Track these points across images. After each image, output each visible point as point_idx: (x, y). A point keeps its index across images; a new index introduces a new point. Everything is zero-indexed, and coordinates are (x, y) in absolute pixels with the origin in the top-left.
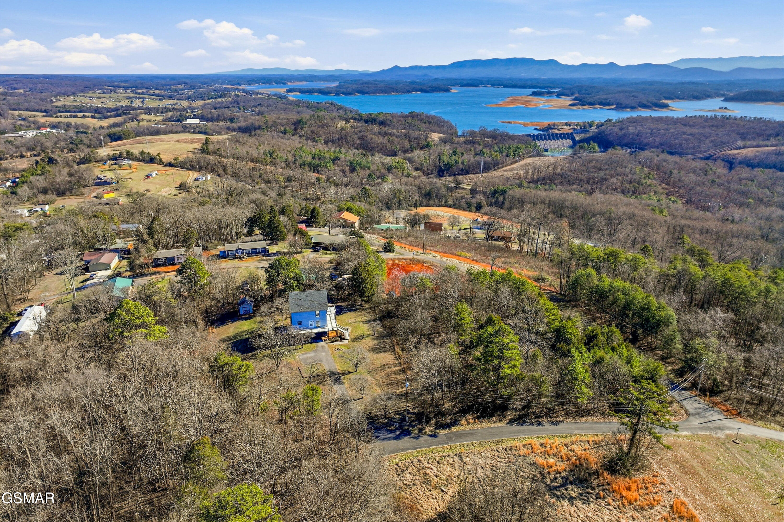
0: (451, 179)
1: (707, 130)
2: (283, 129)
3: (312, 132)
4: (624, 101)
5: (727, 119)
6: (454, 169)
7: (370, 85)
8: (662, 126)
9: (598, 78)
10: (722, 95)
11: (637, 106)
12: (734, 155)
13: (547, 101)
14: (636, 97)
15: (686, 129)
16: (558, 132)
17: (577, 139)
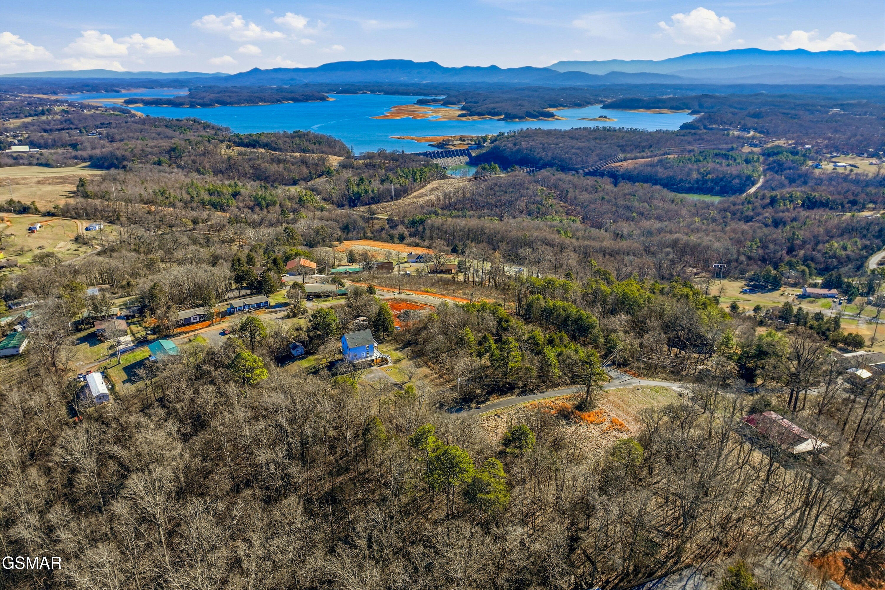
0: (364, 209)
1: (592, 144)
2: (156, 159)
3: (194, 162)
4: (513, 111)
5: (608, 130)
6: (364, 198)
7: (231, 94)
8: (552, 140)
9: (482, 82)
10: (601, 102)
11: (524, 115)
12: (617, 167)
13: (435, 111)
14: (522, 106)
15: (574, 143)
16: (454, 148)
17: (474, 154)
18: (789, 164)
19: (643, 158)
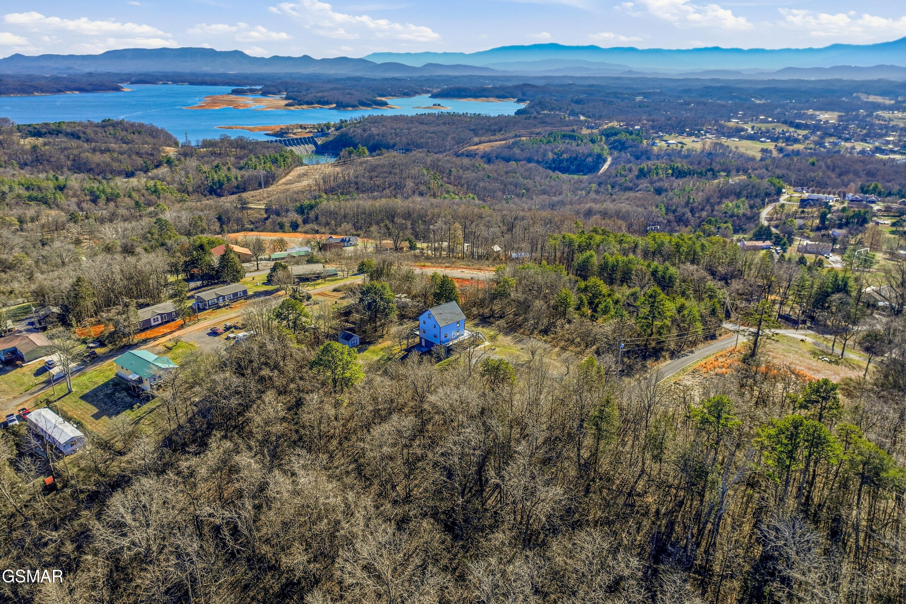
0: (232, 198)
4: (346, 99)
11: (357, 104)
12: (474, 150)
13: (256, 101)
14: (352, 95)
15: (426, 128)
16: (295, 137)
17: (319, 143)
18: (630, 143)
19: (496, 141)
